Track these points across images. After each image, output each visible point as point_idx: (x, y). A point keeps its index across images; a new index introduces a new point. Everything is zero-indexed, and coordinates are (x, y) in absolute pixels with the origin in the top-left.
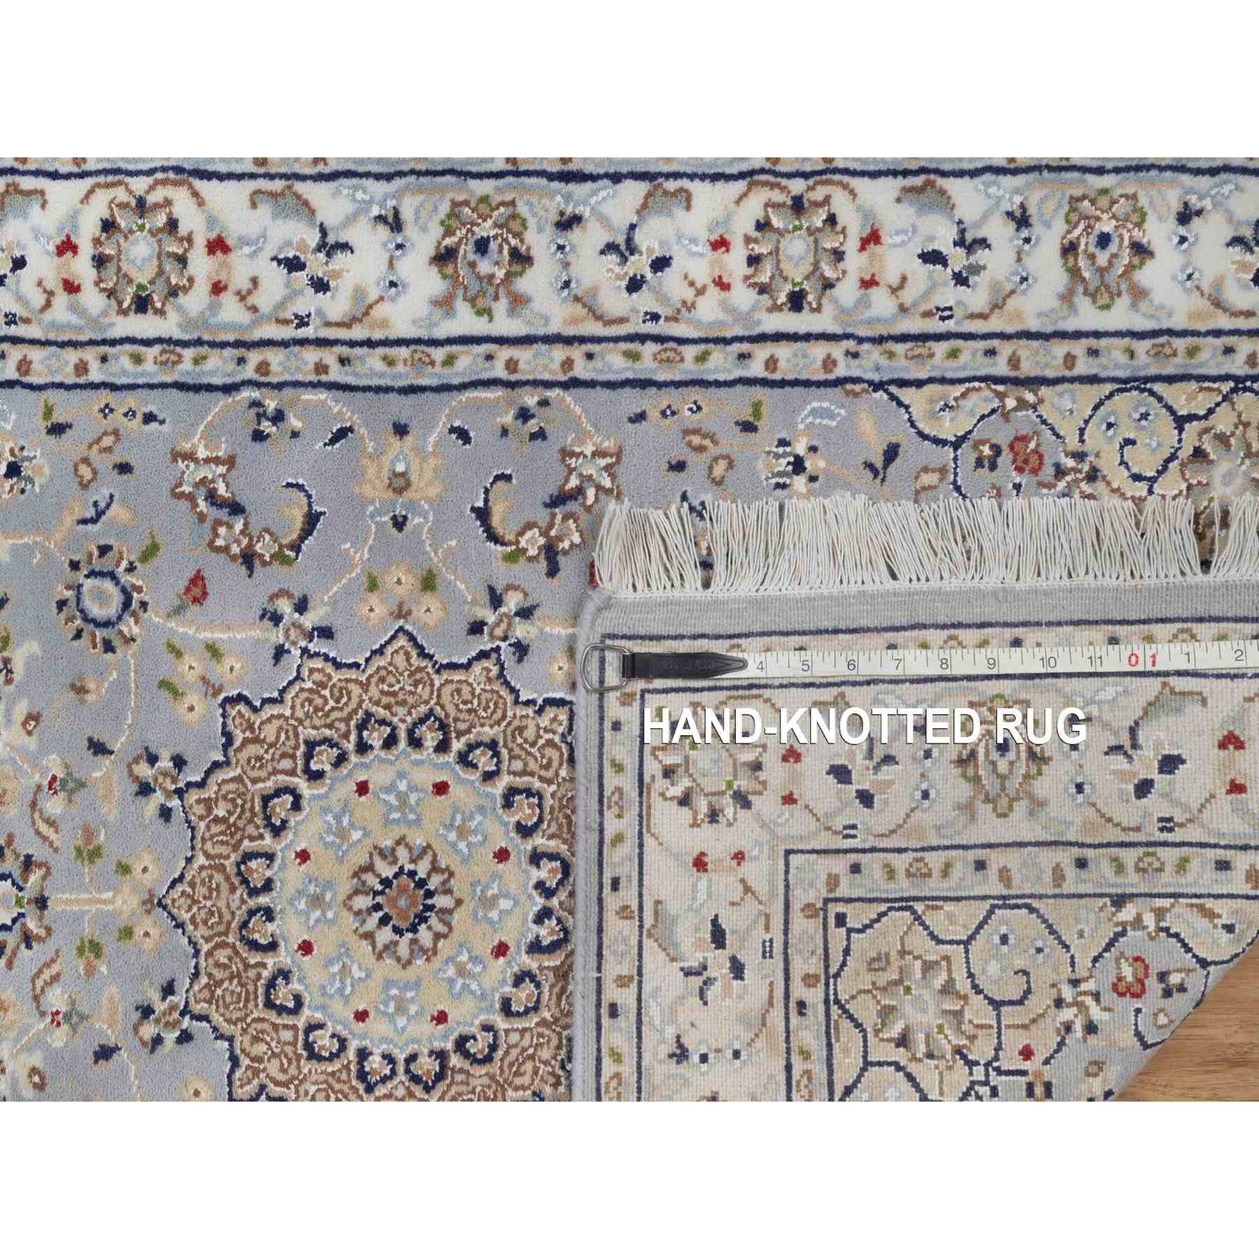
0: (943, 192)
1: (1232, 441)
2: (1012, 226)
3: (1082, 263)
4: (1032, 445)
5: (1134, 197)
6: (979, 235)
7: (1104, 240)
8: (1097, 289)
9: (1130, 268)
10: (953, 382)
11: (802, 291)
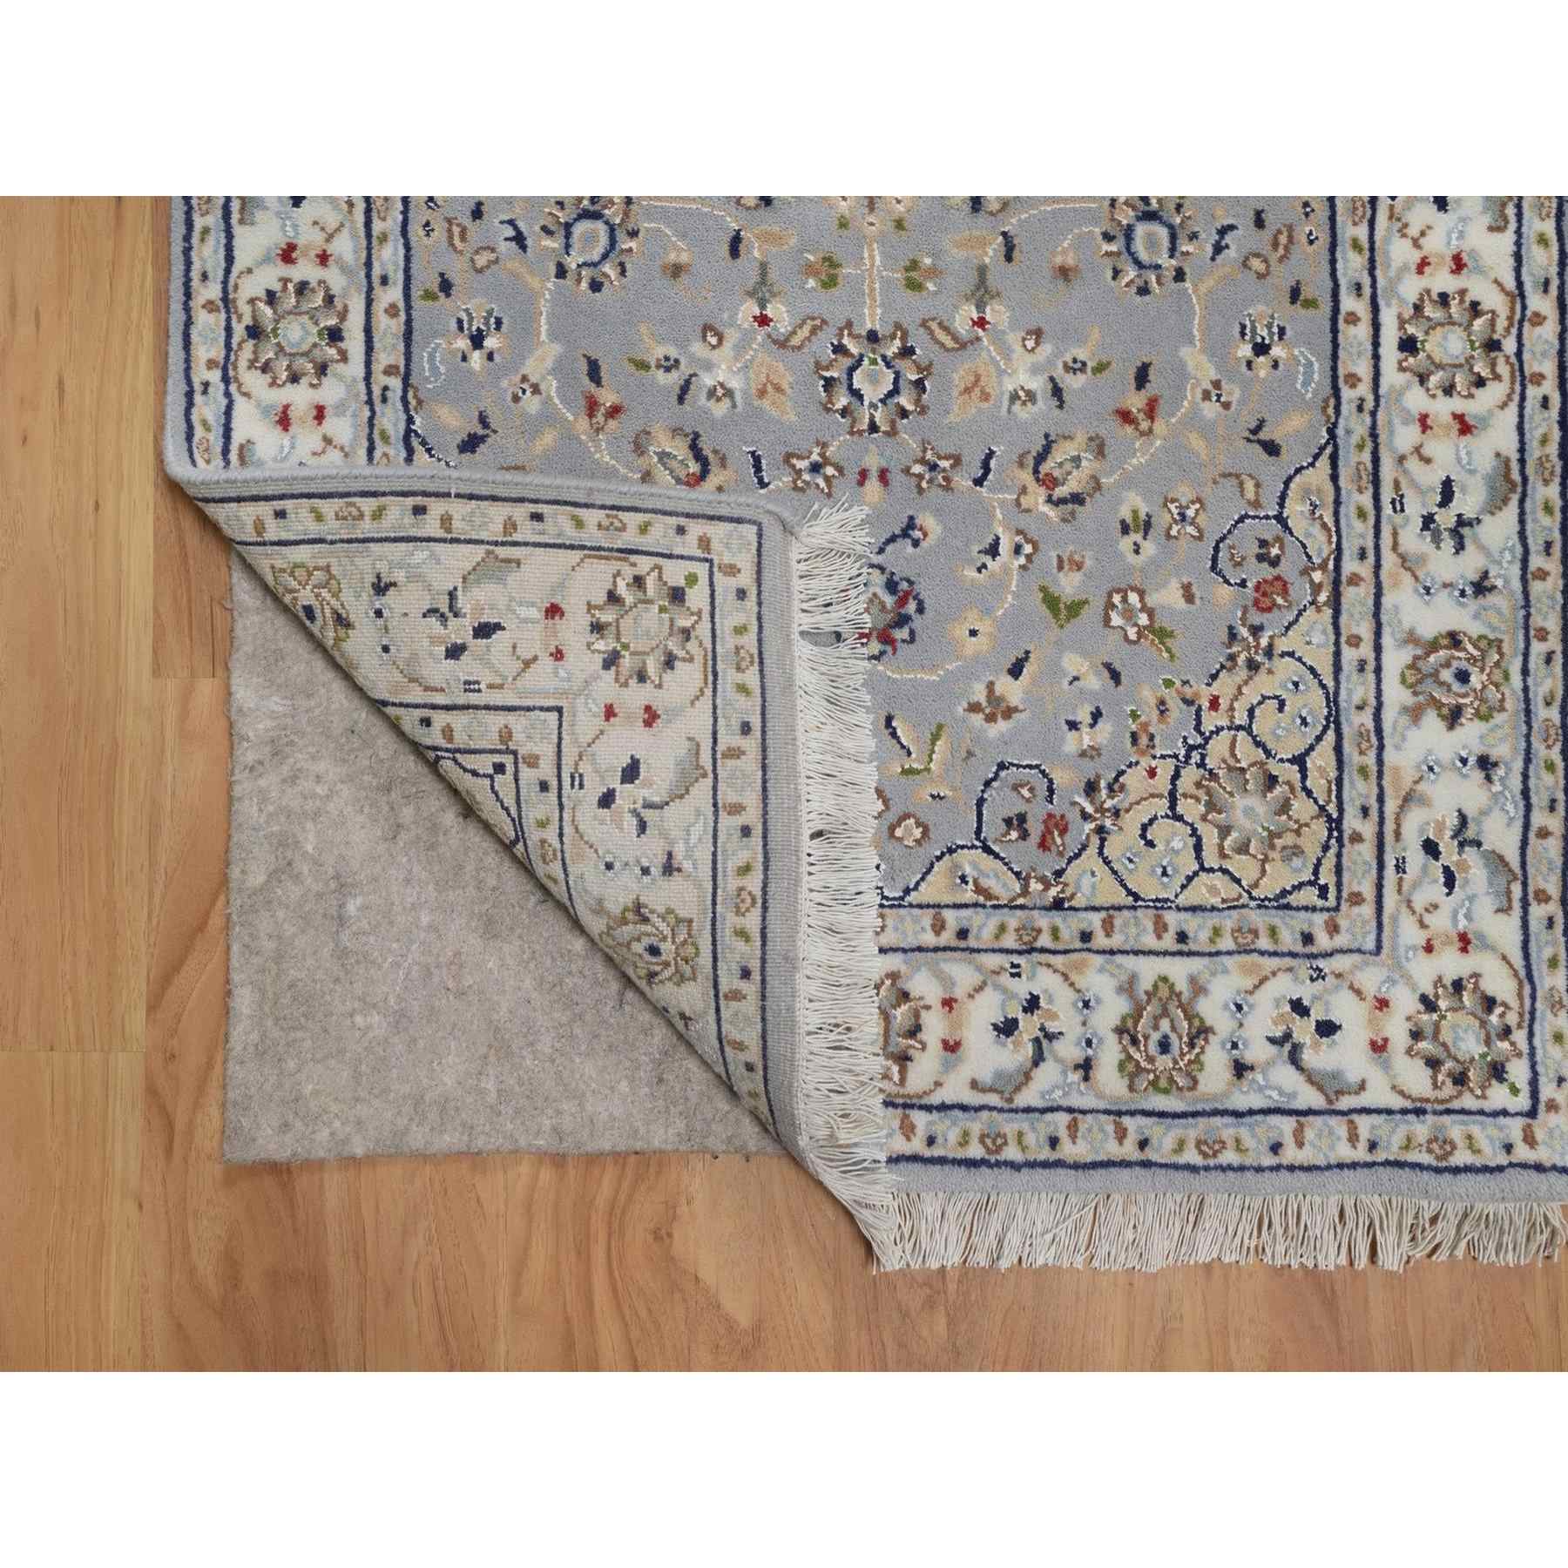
0: (1505, 501)
1: (1284, 817)
2: (1475, 577)
3: (1442, 654)
4: (1280, 601)
5: (1502, 709)
6: (1467, 542)
7: (1463, 677)
8: (1419, 670)
9: (1438, 705)
10: (1336, 514)
11: (1417, 350)
